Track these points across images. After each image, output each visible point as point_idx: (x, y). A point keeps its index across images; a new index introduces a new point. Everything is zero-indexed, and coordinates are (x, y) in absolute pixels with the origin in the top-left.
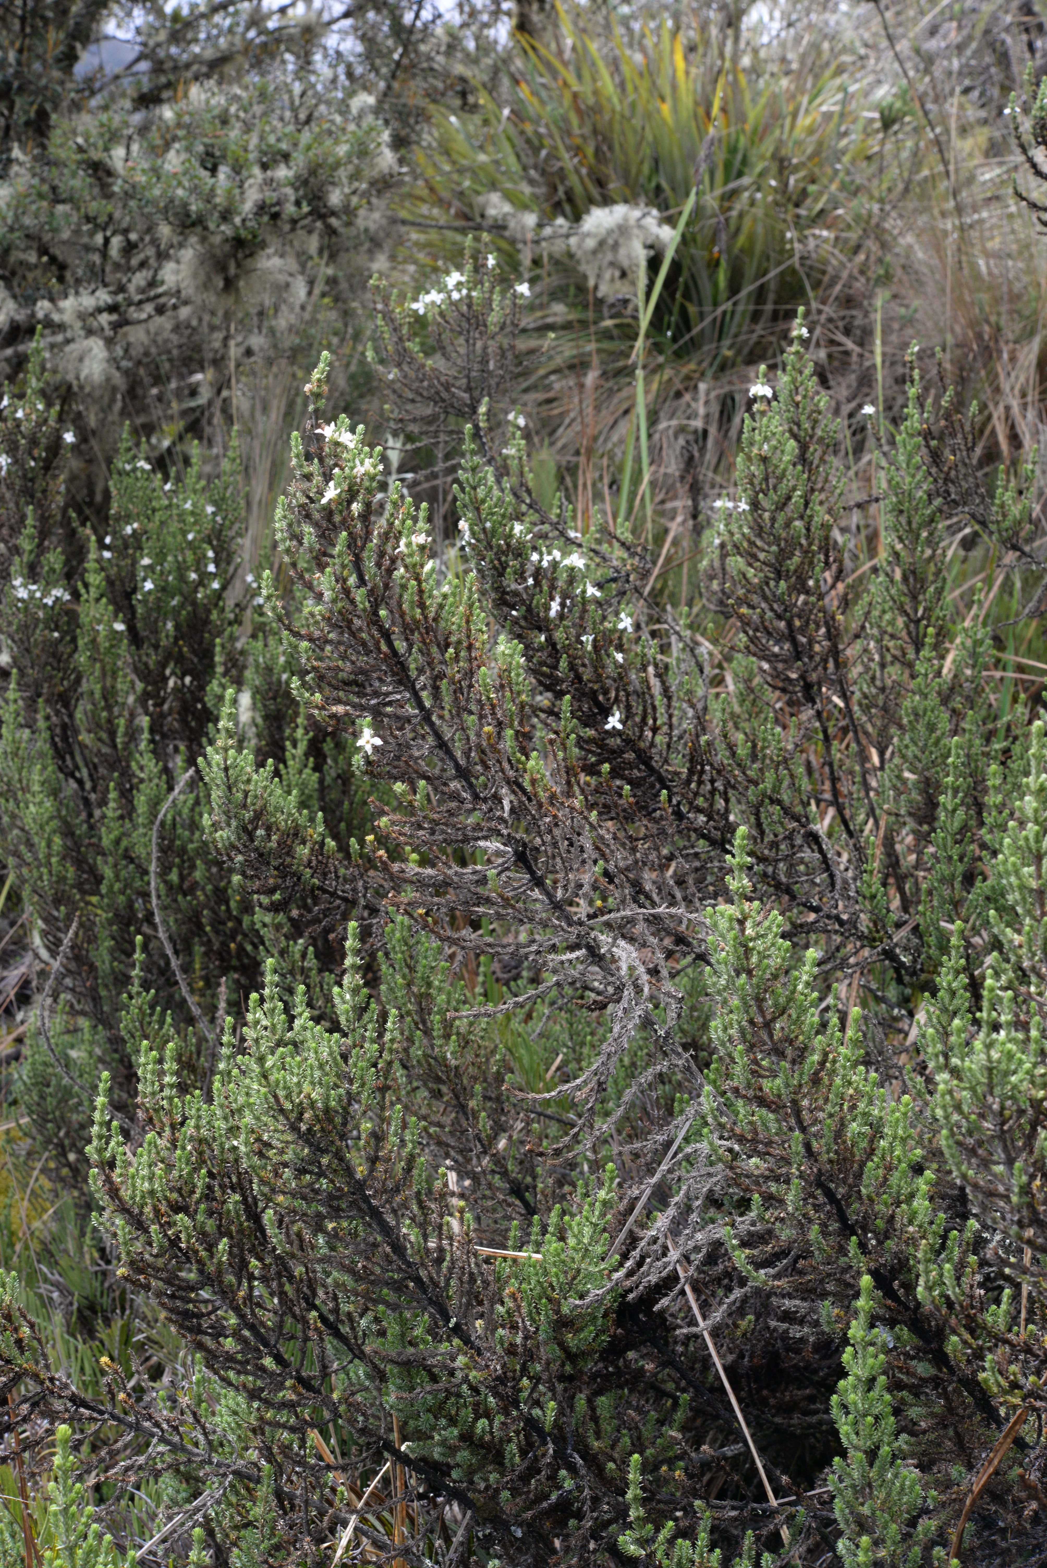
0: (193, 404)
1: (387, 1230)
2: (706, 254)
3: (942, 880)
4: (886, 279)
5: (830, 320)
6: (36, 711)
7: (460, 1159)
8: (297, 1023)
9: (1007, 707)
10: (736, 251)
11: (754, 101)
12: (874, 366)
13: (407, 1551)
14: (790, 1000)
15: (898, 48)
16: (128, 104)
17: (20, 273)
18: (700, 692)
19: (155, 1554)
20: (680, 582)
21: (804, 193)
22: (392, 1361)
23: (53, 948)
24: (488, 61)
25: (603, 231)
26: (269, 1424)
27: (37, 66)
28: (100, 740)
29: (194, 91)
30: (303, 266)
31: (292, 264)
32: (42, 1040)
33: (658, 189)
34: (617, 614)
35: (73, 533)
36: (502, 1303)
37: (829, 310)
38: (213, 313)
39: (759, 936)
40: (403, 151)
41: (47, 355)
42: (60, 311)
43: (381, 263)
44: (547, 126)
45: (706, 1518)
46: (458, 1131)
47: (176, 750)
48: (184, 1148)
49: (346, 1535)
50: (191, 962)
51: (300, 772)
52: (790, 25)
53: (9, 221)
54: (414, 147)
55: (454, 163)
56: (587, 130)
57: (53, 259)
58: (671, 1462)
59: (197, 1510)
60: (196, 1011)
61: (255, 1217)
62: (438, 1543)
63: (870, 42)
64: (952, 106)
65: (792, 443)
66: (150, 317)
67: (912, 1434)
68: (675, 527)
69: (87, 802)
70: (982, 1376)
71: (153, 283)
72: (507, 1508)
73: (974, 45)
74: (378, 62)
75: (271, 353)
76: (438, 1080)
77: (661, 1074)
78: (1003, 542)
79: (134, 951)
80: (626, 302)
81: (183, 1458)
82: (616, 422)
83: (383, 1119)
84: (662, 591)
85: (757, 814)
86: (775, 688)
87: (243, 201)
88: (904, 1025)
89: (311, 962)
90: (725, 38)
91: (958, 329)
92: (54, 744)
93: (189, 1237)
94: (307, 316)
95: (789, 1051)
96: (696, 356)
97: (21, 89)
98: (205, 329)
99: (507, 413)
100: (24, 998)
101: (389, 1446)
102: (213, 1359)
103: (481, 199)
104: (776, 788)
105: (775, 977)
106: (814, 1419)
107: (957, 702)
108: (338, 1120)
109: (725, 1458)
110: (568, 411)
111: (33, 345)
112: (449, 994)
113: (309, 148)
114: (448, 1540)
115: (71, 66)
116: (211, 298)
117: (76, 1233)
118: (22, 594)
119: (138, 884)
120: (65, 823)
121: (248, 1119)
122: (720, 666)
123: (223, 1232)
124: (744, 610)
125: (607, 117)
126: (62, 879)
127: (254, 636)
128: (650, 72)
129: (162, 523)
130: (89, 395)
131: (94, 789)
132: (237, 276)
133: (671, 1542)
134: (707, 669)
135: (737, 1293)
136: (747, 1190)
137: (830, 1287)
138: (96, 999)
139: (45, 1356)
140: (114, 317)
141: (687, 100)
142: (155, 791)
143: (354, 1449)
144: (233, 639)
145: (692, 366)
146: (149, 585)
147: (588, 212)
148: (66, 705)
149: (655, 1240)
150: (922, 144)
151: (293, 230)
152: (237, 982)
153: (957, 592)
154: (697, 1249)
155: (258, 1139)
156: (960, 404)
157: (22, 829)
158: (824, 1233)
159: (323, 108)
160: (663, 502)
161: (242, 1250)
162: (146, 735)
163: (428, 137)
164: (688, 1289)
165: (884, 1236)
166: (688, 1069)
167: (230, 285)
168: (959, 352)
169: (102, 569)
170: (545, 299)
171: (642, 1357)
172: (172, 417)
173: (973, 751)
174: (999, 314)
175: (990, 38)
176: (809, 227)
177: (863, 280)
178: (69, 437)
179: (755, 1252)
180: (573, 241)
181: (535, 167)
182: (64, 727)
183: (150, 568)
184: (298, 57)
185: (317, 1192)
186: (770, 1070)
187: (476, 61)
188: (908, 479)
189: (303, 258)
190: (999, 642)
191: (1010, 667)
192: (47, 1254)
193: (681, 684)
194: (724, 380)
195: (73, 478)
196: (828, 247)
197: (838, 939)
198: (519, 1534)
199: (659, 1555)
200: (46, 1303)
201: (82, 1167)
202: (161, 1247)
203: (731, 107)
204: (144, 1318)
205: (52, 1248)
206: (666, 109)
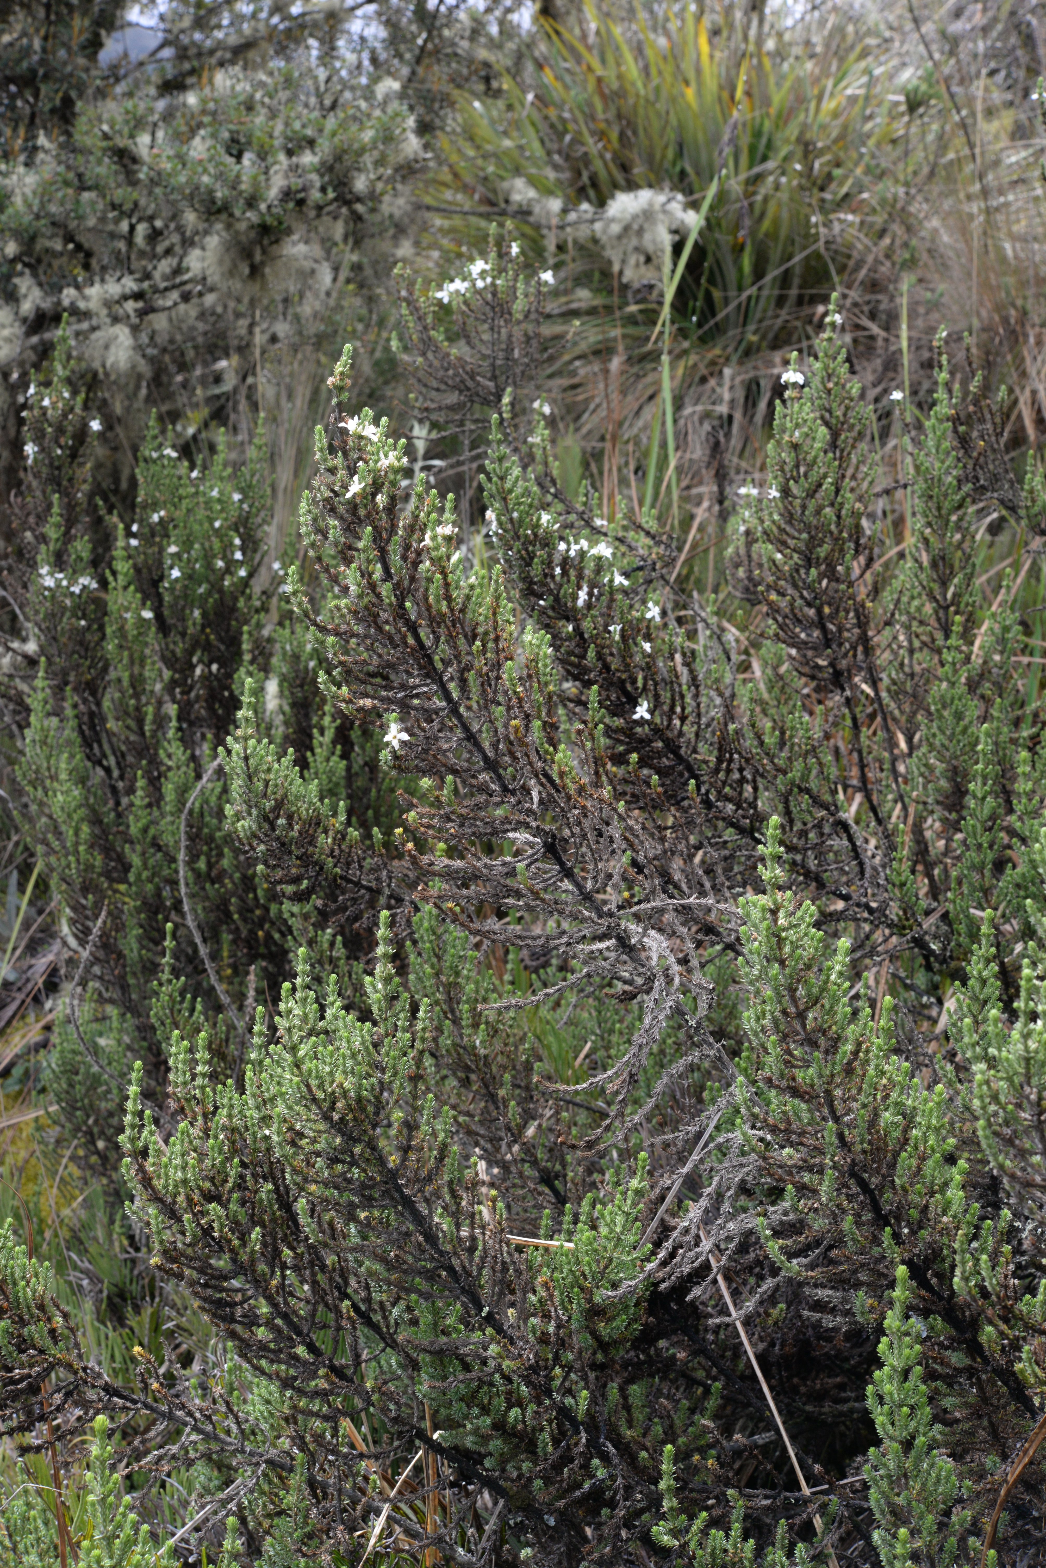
0: (217, 391)
1: (419, 1220)
2: (730, 238)
3: (973, 867)
4: (911, 263)
5: (855, 305)
6: (63, 699)
7: (488, 1146)
8: (329, 1013)
9: (1035, 693)
10: (761, 235)
11: (778, 85)
12: (900, 351)
13: (440, 1540)
14: (823, 989)
15: (924, 30)
16: (153, 91)
17: (46, 259)
18: (728, 678)
19: (187, 1542)
20: (705, 569)
21: (829, 177)
22: (425, 1350)
23: (83, 936)
24: (511, 46)
25: (628, 217)
26: (303, 1412)
27: (62, 53)
28: (128, 727)
29: (220, 78)
30: (328, 252)
31: (317, 250)
32: (71, 1028)
33: (683, 174)
34: (644, 602)
35: (99, 520)
36: (535, 1292)
37: (854, 295)
38: (239, 300)
39: (791, 926)
40: (427, 137)
41: (73, 343)
42: (86, 298)
43: (405, 249)
44: (571, 111)
45: (738, 1507)
46: (488, 1121)
47: (203, 736)
48: (216, 1137)
49: (379, 1524)
50: (219, 950)
51: (328, 760)
52: (814, 8)
53: (35, 209)
54: (438, 133)
55: (478, 148)
56: (611, 114)
57: (79, 247)
58: (703, 1451)
59: (230, 1499)
60: (225, 999)
61: (286, 1205)
62: (471, 1531)
63: (895, 24)
64: (978, 88)
65: (823, 430)
66: (176, 304)
67: (946, 1423)
68: (701, 513)
69: (114, 790)
70: (1018, 1366)
71: (178, 271)
72: (541, 1497)
73: (1000, 27)
74: (402, 47)
75: (296, 339)
76: (468, 1069)
77: (691, 1065)
78: (1032, 528)
79: (164, 938)
80: (651, 287)
81: (215, 1447)
82: (640, 408)
83: (416, 1109)
84: (687, 577)
85: (786, 802)
86: (801, 674)
87: (268, 187)
88: (934, 1012)
89: (340, 951)
90: (749, 22)
91: (984, 313)
92: (81, 732)
93: (222, 1226)
94: (332, 302)
95: (822, 1041)
96: (721, 341)
97: (46, 77)
98: (230, 316)
99: (532, 401)
100: (52, 986)
101: (422, 1435)
102: (245, 1348)
103: (505, 185)
104: (805, 777)
105: (808, 967)
106: (845, 1407)
107: (987, 688)
108: (370, 1109)
109: (756, 1446)
110: (593, 397)
111: (60, 332)
112: (477, 983)
113: (334, 134)
114: (480, 1529)
115: (95, 53)
116: (237, 285)
117: (106, 1220)
118: (49, 582)
119: (166, 872)
120: (94, 811)
121: (281, 1108)
122: (746, 652)
123: (255, 1221)
124: (773, 596)
125: (631, 101)
126: (89, 868)
127: (281, 624)
128: (674, 55)
129: (189, 511)
130: (115, 382)
131: (122, 777)
132: (263, 263)
133: (705, 1532)
134: (734, 657)
135: (769, 1283)
136: (781, 1179)
137: (863, 1277)
138: (125, 988)
139: (77, 1345)
140: (140, 305)
141: (711, 84)
142: (183, 779)
143: (385, 1437)
144: (259, 626)
145: (717, 351)
146: (176, 573)
147: (612, 197)
148: (94, 693)
149: (687, 1231)
150: (948, 128)
151: (319, 216)
152: (265, 969)
153: (984, 578)
154: (729, 1239)
155: (291, 1129)
156: (987, 388)
157: (50, 817)
158: (858, 1223)
159: (348, 95)
160: (688, 488)
161: (275, 1239)
162: (174, 723)
163: (452, 121)
164: (720, 1278)
165: (917, 1227)
166: (720, 1059)
167: (255, 271)
168: (985, 336)
169: (130, 557)
170: (569, 284)
171: (673, 1345)
172: (197, 405)
173: (1002, 738)
174: (1025, 298)
175: (1015, 20)
176: (834, 211)
177: (888, 264)
178: (95, 425)
179: (789, 1242)
180: (598, 226)
181: (559, 152)
182: (92, 714)
183: (177, 556)
184: (322, 41)
185: (349, 1181)
186: (803, 1060)
187: (500, 47)
188: (937, 465)
189: (328, 244)
190: (1027, 628)
191: (1037, 652)
192: (77, 1241)
193: (709, 671)
194: (750, 365)
195: (98, 466)
196: (853, 231)
197: (867, 927)
198: (552, 1522)
199: (693, 1545)
200: (77, 1290)
201: (113, 1156)
202: (194, 1236)
203: (755, 91)
204: (173, 1306)
205: (82, 1235)
206: (690, 93)
